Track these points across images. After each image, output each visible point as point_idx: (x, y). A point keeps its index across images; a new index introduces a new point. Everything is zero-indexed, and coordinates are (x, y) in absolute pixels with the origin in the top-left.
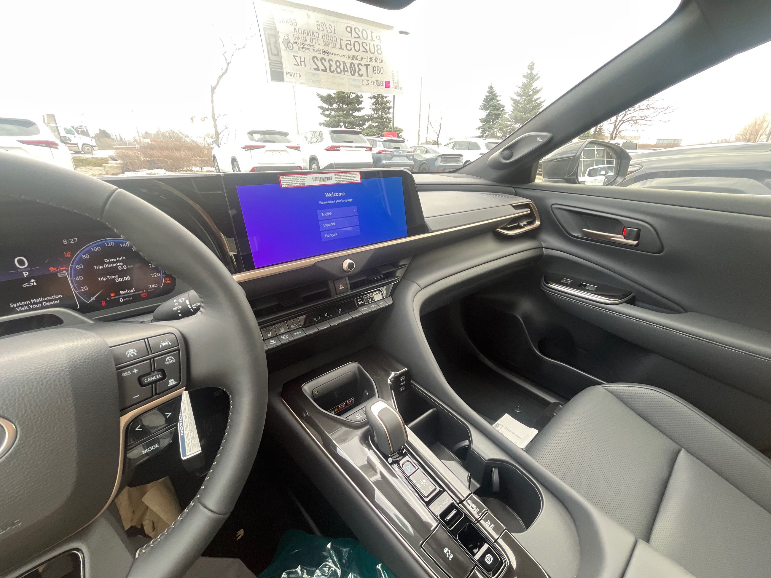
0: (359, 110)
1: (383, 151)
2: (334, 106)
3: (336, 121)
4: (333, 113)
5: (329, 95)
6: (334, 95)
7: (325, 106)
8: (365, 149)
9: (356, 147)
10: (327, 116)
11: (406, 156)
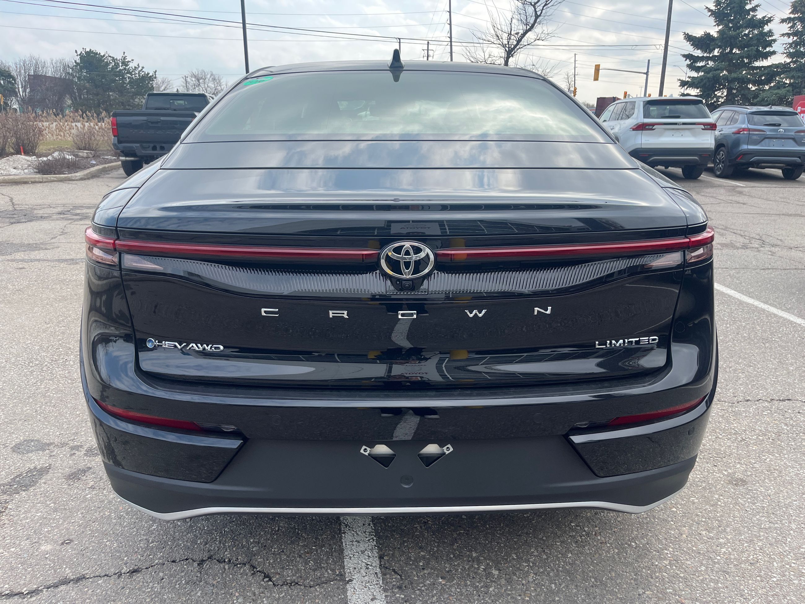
0: (766, 56)
1: (744, 130)
2: (716, 52)
3: (708, 78)
4: (711, 63)
5: (708, 35)
6: (715, 35)
7: (698, 53)
8: (702, 127)
9: (684, 124)
10: (698, 69)
11: (794, 139)
